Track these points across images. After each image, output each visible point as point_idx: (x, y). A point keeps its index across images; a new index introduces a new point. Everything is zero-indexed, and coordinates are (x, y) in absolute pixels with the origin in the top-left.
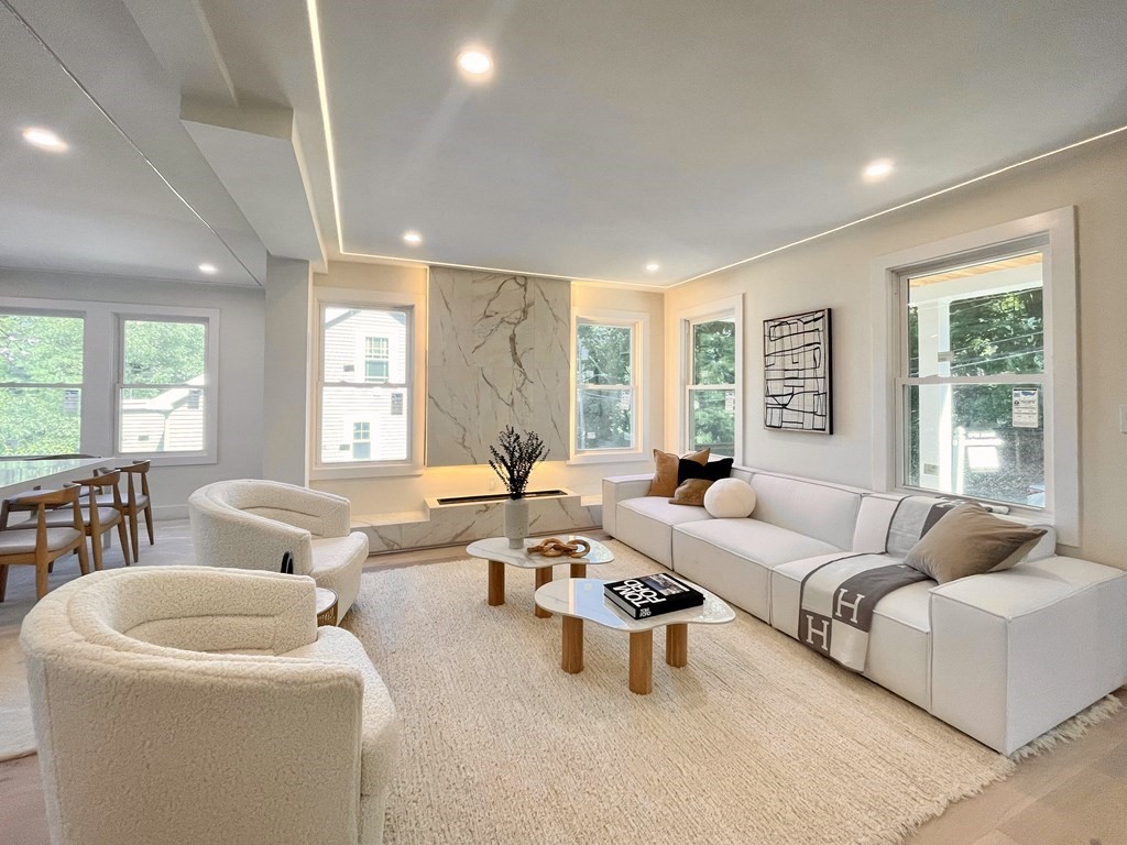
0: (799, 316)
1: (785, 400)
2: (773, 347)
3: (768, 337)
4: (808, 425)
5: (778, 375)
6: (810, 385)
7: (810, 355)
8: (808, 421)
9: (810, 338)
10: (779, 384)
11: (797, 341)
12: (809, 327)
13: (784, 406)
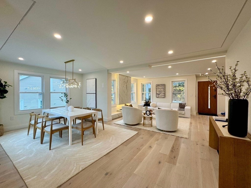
0: (161, 85)
1: (159, 94)
2: (157, 88)
3: (156, 87)
4: (162, 97)
5: (158, 91)
6: (163, 92)
7: (163, 89)
8: (162, 96)
9: (162, 87)
10: (158, 92)
11: (161, 87)
12: (162, 86)
13: (159, 95)
